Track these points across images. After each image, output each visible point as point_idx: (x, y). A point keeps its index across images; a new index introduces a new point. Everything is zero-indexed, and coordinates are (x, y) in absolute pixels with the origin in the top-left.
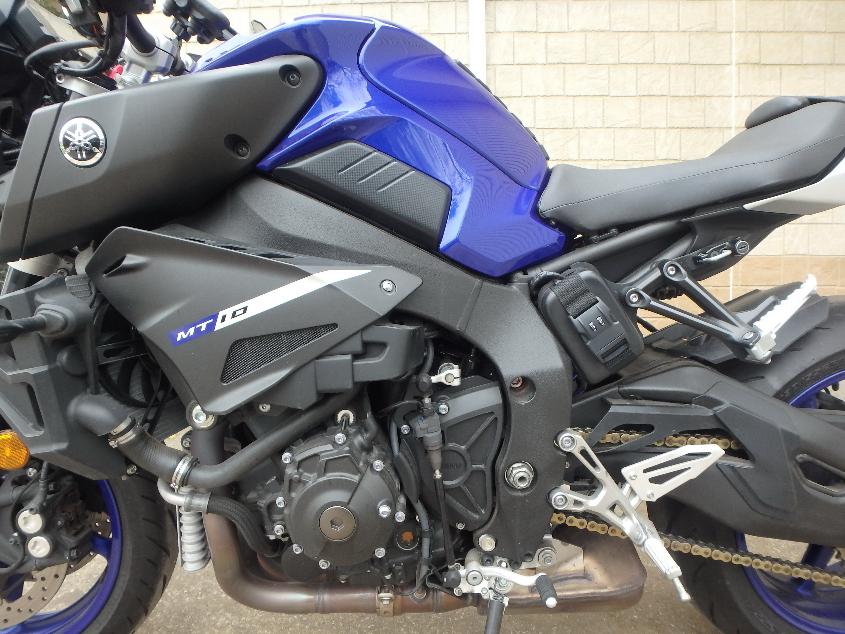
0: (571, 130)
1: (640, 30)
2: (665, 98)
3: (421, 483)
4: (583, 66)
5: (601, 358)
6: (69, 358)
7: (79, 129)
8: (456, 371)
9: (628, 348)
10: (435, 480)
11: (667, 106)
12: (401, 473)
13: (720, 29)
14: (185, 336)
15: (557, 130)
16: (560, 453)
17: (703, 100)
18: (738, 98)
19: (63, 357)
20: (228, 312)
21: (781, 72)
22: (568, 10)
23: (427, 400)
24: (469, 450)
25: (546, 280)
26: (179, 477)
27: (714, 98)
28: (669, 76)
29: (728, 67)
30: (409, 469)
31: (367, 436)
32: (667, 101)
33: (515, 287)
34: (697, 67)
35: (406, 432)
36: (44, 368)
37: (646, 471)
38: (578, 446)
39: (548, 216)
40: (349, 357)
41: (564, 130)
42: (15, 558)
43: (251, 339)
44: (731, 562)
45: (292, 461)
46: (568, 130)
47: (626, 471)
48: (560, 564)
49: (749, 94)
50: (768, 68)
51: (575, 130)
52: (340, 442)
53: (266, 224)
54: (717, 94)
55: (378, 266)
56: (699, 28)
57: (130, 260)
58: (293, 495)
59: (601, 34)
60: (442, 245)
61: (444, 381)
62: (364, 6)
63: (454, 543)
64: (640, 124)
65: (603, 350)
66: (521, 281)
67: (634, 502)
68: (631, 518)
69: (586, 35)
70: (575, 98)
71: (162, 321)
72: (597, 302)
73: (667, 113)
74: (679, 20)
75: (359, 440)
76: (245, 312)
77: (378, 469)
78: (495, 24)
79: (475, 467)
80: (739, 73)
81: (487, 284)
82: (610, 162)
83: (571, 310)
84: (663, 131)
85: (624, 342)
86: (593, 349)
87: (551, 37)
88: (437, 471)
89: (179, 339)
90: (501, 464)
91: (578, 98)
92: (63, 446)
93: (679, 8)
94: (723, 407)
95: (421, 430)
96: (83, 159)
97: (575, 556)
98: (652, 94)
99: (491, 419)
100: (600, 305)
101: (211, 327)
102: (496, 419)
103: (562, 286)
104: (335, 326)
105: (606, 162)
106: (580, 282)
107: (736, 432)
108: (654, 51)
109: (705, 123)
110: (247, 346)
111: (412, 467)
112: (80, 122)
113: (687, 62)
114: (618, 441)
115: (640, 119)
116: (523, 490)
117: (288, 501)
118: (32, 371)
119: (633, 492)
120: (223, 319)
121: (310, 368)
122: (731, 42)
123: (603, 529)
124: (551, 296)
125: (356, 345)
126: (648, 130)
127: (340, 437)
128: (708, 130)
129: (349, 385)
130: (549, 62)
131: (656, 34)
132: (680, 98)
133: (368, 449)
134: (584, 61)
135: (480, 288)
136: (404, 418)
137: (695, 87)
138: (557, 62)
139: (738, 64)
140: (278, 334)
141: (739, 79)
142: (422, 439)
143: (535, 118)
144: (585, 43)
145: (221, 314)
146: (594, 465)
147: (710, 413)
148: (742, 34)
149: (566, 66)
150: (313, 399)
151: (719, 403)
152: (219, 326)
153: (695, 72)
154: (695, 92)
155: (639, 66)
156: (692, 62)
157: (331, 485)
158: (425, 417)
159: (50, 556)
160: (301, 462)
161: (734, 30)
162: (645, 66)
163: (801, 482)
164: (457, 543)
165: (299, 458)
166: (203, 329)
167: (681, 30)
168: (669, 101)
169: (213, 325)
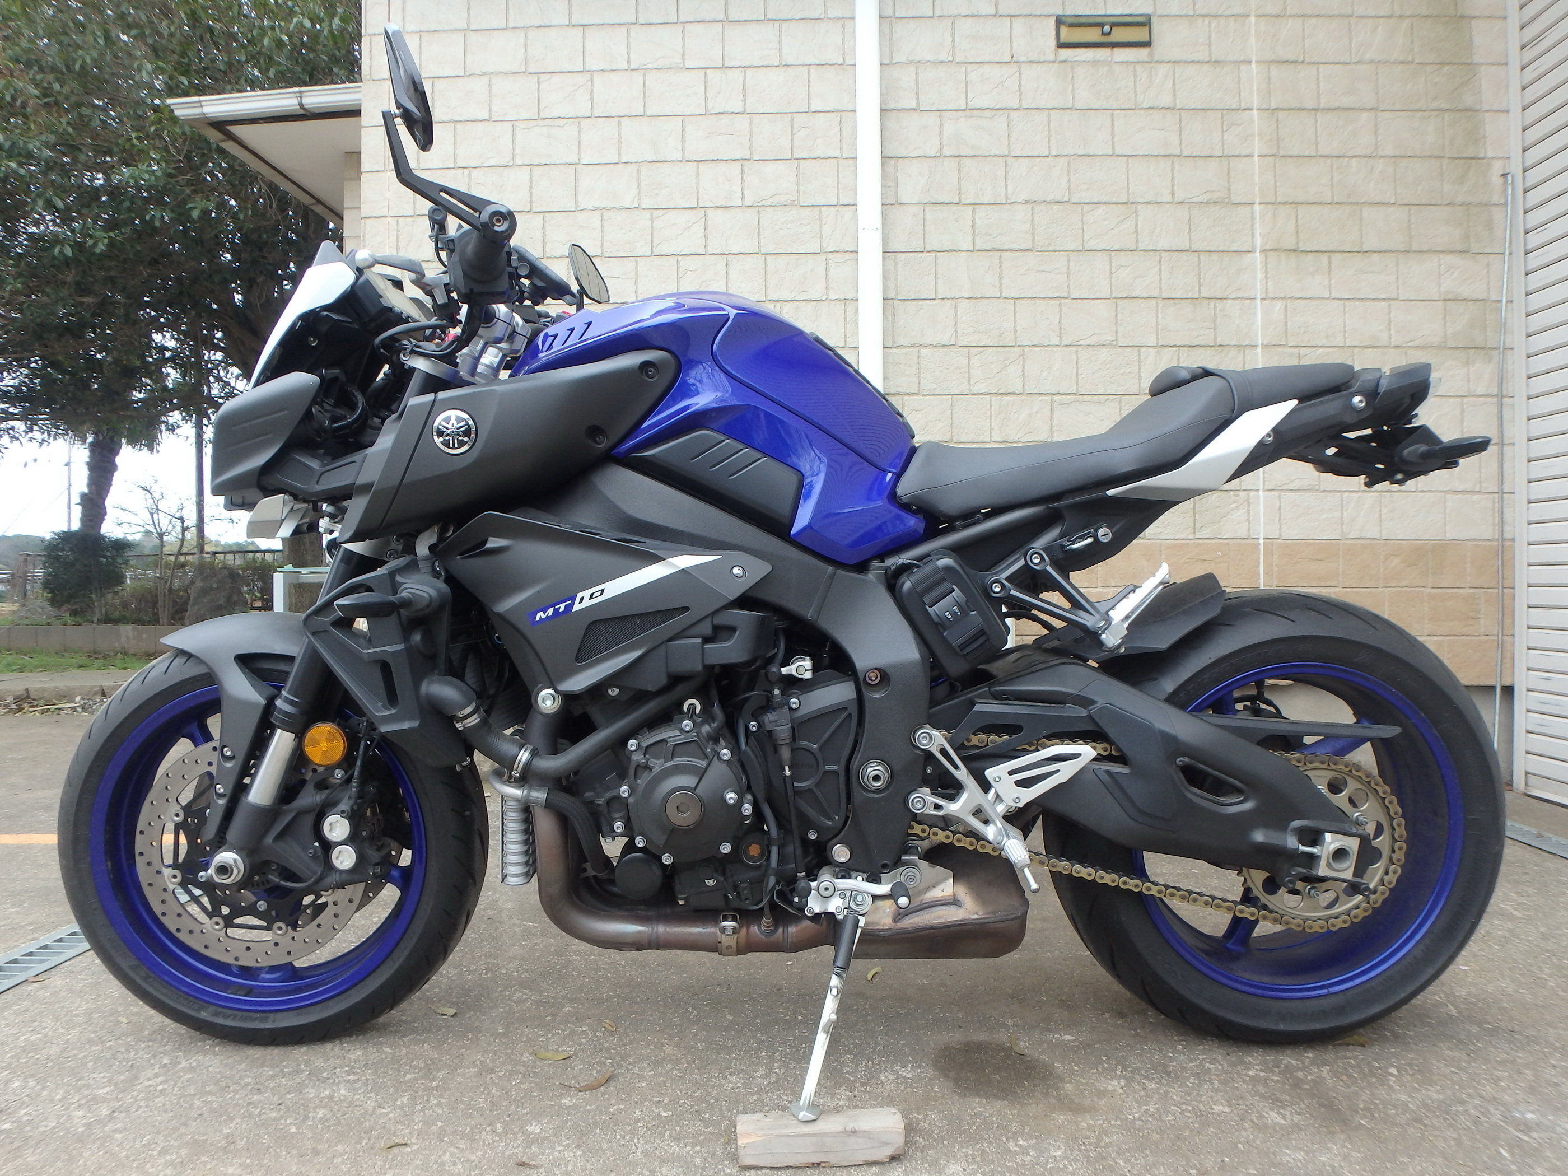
0: (1012, 349)
1: (1114, 201)
2: (1154, 301)
3: (769, 784)
4: (1030, 253)
5: (958, 650)
6: (422, 638)
7: (453, 421)
8: (807, 663)
9: (988, 640)
10: (785, 777)
11: (1157, 312)
12: (748, 769)
13: (1236, 199)
14: (544, 616)
15: (991, 349)
16: (918, 752)
17: (1212, 303)
18: (1265, 302)
19: (417, 638)
20: (586, 594)
21: (1330, 263)
22: (1006, 172)
23: (777, 692)
24: (820, 749)
25: (904, 569)
26: (521, 765)
27: (1230, 301)
28: (1160, 270)
29: (1250, 255)
30: (757, 766)
31: (714, 725)
32: (1157, 306)
33: (871, 576)
34: (1202, 255)
35: (754, 729)
36: (401, 647)
37: (1011, 773)
38: (936, 744)
39: (905, 501)
40: (699, 640)
41: (1000, 349)
42: (314, 873)
43: (606, 621)
44: (1117, 886)
45: (639, 747)
46: (1007, 349)
47: (990, 773)
48: (928, 889)
49: (1282, 296)
50: (1310, 256)
51: (1016, 349)
52: (687, 729)
53: (618, 508)
54: (1233, 296)
55: (728, 552)
56: (1204, 198)
57: (493, 543)
58: (639, 781)
59: (1056, 207)
60: (793, 531)
61: (794, 673)
62: (700, 164)
63: (806, 860)
64: (1117, 340)
65: (960, 641)
66: (878, 569)
67: (1001, 809)
68: (995, 824)
69: (1033, 209)
70: (1017, 301)
71: (521, 602)
72: (954, 590)
73: (1157, 324)
74: (1173, 186)
75: (706, 729)
76: (602, 594)
77: (725, 758)
78: (896, 192)
79: (827, 767)
80: (1266, 263)
81: (841, 572)
82: (1072, 397)
83: (927, 599)
84: (1151, 349)
85: (982, 633)
86: (949, 639)
87: (981, 211)
88: (787, 768)
89: (537, 619)
90: (855, 763)
91: (1022, 302)
92: (416, 724)
93: (1173, 169)
94: (1099, 705)
95: (771, 722)
96: (454, 448)
97: (944, 880)
98: (1133, 295)
99: (844, 715)
100: (957, 593)
101: (568, 608)
102: (850, 715)
103: (918, 575)
104: (687, 609)
105: (1064, 397)
106: (937, 570)
107: (1111, 732)
108: (1136, 231)
109: (1215, 338)
110: (602, 627)
111: (760, 764)
112: (453, 414)
113: (1187, 248)
114: (985, 744)
115: (1117, 332)
116: (878, 791)
117: (632, 791)
118: (390, 649)
119: (998, 797)
120: (581, 601)
121: (662, 650)
122: (1253, 218)
123: (971, 844)
124: (908, 585)
125: (706, 628)
126: (1129, 349)
127: (687, 724)
128: (1220, 349)
129: (699, 668)
130: (977, 247)
131: (1139, 207)
132: (1177, 301)
133: (715, 739)
134: (1030, 247)
135: (832, 576)
136: (752, 715)
137: (1200, 286)
138: (989, 248)
139: (1263, 251)
140: (632, 616)
141: (1266, 272)
142: (770, 732)
143: (956, 331)
144: (1032, 220)
145: (579, 596)
146: (956, 767)
147: (1083, 713)
148: (1270, 206)
149: (1004, 254)
150: (663, 681)
151: (1094, 702)
152: (577, 607)
153: (1199, 262)
154: (1200, 292)
155: (1113, 253)
156: (1194, 247)
157: (678, 770)
158: (774, 709)
159: (353, 871)
160: (647, 747)
161: (1258, 201)
162: (1122, 253)
163: (1182, 788)
164: (810, 861)
165: (645, 744)
166: (562, 610)
167: (1176, 200)
168: (1160, 306)
169: (571, 606)
